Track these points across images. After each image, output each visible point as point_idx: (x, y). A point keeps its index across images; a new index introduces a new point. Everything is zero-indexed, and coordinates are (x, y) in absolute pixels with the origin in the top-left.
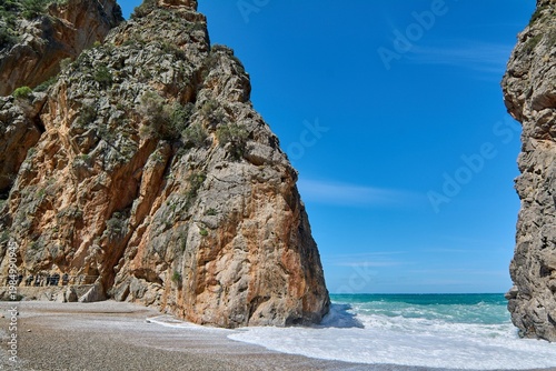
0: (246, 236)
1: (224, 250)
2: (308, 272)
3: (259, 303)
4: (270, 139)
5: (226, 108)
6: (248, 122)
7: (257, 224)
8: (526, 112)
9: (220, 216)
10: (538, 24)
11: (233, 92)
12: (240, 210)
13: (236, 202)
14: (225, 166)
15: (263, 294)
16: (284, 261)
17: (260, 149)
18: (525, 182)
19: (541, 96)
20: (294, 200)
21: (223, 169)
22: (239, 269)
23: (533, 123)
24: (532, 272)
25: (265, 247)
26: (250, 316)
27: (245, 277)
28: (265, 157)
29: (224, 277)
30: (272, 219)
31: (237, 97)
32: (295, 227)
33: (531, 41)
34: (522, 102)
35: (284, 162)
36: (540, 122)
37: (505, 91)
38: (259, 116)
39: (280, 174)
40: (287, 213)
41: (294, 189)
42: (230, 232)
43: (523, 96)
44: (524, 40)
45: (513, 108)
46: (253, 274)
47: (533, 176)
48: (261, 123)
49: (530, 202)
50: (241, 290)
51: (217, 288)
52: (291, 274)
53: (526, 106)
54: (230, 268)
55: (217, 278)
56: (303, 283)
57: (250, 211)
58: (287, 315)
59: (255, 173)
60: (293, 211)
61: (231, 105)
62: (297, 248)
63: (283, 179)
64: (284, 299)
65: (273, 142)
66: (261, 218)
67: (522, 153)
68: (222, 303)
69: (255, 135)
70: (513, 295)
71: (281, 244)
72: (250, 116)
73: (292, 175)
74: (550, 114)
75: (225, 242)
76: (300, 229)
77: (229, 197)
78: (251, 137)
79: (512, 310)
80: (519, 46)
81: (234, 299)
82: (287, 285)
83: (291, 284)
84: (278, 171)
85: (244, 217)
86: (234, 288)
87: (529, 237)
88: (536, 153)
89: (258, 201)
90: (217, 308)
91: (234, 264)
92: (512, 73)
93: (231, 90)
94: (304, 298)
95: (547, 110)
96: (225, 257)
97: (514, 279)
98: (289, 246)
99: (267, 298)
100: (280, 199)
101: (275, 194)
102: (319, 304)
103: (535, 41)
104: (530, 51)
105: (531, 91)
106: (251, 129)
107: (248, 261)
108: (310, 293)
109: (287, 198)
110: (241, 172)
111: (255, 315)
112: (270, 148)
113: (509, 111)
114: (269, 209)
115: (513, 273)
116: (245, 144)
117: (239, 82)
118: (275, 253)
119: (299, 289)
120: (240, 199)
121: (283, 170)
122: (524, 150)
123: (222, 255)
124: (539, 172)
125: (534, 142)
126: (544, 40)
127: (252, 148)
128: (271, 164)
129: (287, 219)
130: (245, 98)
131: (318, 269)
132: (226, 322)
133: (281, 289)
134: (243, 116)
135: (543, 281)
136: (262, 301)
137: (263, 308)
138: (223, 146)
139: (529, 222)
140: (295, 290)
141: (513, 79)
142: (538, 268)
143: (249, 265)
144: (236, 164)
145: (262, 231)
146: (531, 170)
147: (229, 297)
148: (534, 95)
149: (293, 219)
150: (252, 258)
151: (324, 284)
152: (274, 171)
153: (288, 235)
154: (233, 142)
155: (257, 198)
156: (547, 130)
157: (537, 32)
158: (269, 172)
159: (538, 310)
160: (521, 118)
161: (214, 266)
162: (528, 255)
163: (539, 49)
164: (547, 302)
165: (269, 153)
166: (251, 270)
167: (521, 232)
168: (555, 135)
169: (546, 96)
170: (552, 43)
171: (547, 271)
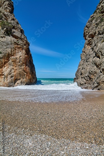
0: (13, 61)
1: (5, 65)
2: (32, 73)
3: (17, 81)
4: (21, 30)
5: (3, 14)
6: (12, 22)
7: (16, 58)
8: (87, 38)
9: (3, 54)
10: (95, 14)
11: (7, 8)
12: (10, 53)
13: (9, 50)
14: (4, 37)
15: (18, 78)
16: (25, 69)
17: (17, 33)
19: (91, 34)
20: (28, 52)
21: (4, 38)
22: (11, 71)
23: (87, 41)
24: (79, 74)
25: (19, 65)
26: (15, 84)
27: (13, 74)
28: (19, 36)
29: (6, 73)
30: (21, 57)
31: (8, 11)
32: (28, 60)
33: (93, 18)
34: (87, 35)
35: (25, 39)
36: (89, 41)
37: (84, 31)
38: (17, 20)
39: (24, 43)
40: (26, 56)
41: (28, 49)
42: (7, 60)
43: (87, 33)
44: (91, 18)
45: (85, 36)
46: (15, 73)
47: (84, 54)
48: (18, 23)
49: (82, 60)
50: (12, 77)
51: (4, 76)
52: (27, 73)
53: (87, 36)
54: (7, 71)
55: (3, 73)
56: (30, 75)
57: (14, 54)
58: (25, 83)
59: (15, 41)
60: (28, 55)
61: (6, 13)
62: (29, 66)
63: (25, 45)
64: (25, 79)
65: (22, 31)
66: (18, 57)
67: (84, 48)
68: (5, 81)
69: (15, 28)
70: (75, 79)
71: (24, 65)
72: (13, 19)
73: (28, 44)
74: (91, 39)
75: (5, 63)
76: (30, 61)
77: (6, 48)
78: (14, 28)
79: (74, 82)
80: (90, 19)
81: (9, 79)
82: (26, 76)
83: (27, 76)
84: (23, 42)
85: (12, 55)
86: (9, 76)
87: (80, 67)
88: (86, 49)
89: (16, 51)
90: (4, 82)
91: (9, 70)
92: (87, 26)
93: (6, 7)
94: (30, 79)
95: (91, 38)
96: (6, 68)
98: (26, 65)
99: (20, 79)
100: (24, 51)
101: (22, 49)
102: (34, 81)
103: (93, 19)
104: (92, 21)
105: (89, 32)
106: (14, 25)
107: (13, 69)
108: (32, 78)
109: (26, 51)
110: (10, 40)
111: (16, 84)
112: (21, 34)
113: (84, 37)
114: (20, 54)
115: (76, 74)
116: (12, 30)
117: (9, 4)
118: (22, 67)
119: (29, 77)
120: (10, 49)
121: (25, 42)
122: (84, 47)
123: (5, 67)
124: (85, 53)
125: (86, 45)
126: (95, 19)
127: (14, 32)
128: (21, 39)
129: (26, 57)
130: (11, 12)
131: (34, 72)
132: (7, 86)
133: (24, 77)
134: (10, 19)
135: (80, 76)
136: (18, 80)
137: (19, 82)
138: (3, 29)
139: (81, 64)
140: (28, 77)
141: (86, 28)
142: (80, 73)
143: (14, 70)
144: (8, 37)
145: (18, 60)
147: (8, 79)
148: (89, 34)
149: (28, 58)
150: (15, 68)
151: (36, 76)
152: (22, 42)
153: (26, 62)
154: (7, 29)
155: (16, 50)
157: (94, 16)
158: (20, 42)
160: (86, 39)
161: (2, 70)
162: (79, 71)
163: (93, 21)
164: (80, 80)
165: (20, 35)
166: (14, 72)
167: (79, 66)
168: (91, 45)
169: (91, 35)
170: (96, 21)
171: (81, 74)
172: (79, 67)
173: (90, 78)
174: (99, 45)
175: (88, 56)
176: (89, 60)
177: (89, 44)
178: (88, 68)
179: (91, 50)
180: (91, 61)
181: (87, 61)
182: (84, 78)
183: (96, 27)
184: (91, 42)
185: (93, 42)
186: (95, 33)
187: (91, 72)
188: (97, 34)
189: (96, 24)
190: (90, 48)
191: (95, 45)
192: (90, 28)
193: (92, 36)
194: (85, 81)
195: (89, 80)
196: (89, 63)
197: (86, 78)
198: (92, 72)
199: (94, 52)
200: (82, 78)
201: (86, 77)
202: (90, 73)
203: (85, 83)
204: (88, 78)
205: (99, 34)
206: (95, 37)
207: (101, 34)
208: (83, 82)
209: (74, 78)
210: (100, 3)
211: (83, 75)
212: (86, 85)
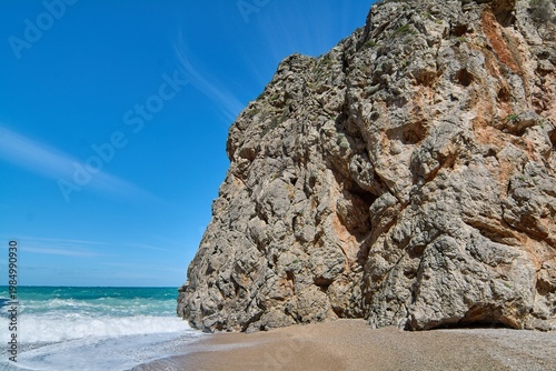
8: (235, 156)
10: (260, 103)
18: (219, 204)
19: (246, 149)
23: (237, 164)
24: (201, 267)
34: (236, 147)
36: (240, 166)
37: (230, 134)
43: (238, 144)
44: (251, 108)
45: (230, 149)
47: (225, 201)
49: (217, 219)
53: (237, 151)
67: (224, 183)
70: (184, 289)
74: (246, 163)
79: (179, 301)
80: (247, 110)
87: (208, 245)
88: (231, 186)
92: (237, 125)
95: (246, 160)
97: (189, 275)
103: (255, 112)
104: (251, 117)
105: (243, 143)
113: (227, 150)
115: (190, 270)
122: (226, 181)
124: (228, 200)
125: (233, 177)
126: (260, 114)
135: (206, 279)
139: (212, 234)
141: (236, 129)
142: (206, 268)
146: (225, 197)
148: (243, 147)
156: (242, 172)
157: (258, 107)
159: (196, 300)
160: (232, 158)
162: (203, 258)
163: (256, 118)
164: (203, 295)
167: (204, 240)
168: (245, 177)
169: (248, 150)
170: (262, 119)
171: (210, 271)
172: (205, 245)
173: (238, 287)
174: (266, 182)
175: (236, 209)
176: (238, 223)
177: (242, 174)
178: (234, 249)
179: (246, 193)
180: (244, 227)
181: (231, 227)
182: (217, 285)
183: (262, 135)
184: (246, 170)
185: (252, 173)
186: (258, 149)
187: (240, 264)
188: (262, 153)
189: (262, 127)
190: (243, 186)
191: (257, 182)
192: (246, 133)
193: (250, 155)
194: (220, 297)
195: (233, 293)
196: (236, 233)
197: (223, 286)
198: (243, 263)
199: (255, 201)
200: (210, 285)
201: (225, 282)
202: (237, 268)
203: (220, 307)
204: (232, 284)
205: (268, 154)
206: (256, 161)
207: (271, 156)
208: (212, 303)
209: (180, 286)
210: (273, 83)
211: (214, 274)
212: (222, 312)
